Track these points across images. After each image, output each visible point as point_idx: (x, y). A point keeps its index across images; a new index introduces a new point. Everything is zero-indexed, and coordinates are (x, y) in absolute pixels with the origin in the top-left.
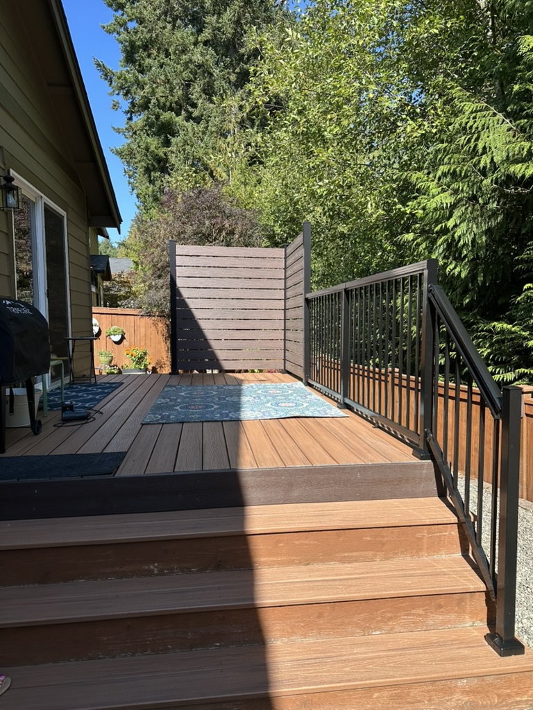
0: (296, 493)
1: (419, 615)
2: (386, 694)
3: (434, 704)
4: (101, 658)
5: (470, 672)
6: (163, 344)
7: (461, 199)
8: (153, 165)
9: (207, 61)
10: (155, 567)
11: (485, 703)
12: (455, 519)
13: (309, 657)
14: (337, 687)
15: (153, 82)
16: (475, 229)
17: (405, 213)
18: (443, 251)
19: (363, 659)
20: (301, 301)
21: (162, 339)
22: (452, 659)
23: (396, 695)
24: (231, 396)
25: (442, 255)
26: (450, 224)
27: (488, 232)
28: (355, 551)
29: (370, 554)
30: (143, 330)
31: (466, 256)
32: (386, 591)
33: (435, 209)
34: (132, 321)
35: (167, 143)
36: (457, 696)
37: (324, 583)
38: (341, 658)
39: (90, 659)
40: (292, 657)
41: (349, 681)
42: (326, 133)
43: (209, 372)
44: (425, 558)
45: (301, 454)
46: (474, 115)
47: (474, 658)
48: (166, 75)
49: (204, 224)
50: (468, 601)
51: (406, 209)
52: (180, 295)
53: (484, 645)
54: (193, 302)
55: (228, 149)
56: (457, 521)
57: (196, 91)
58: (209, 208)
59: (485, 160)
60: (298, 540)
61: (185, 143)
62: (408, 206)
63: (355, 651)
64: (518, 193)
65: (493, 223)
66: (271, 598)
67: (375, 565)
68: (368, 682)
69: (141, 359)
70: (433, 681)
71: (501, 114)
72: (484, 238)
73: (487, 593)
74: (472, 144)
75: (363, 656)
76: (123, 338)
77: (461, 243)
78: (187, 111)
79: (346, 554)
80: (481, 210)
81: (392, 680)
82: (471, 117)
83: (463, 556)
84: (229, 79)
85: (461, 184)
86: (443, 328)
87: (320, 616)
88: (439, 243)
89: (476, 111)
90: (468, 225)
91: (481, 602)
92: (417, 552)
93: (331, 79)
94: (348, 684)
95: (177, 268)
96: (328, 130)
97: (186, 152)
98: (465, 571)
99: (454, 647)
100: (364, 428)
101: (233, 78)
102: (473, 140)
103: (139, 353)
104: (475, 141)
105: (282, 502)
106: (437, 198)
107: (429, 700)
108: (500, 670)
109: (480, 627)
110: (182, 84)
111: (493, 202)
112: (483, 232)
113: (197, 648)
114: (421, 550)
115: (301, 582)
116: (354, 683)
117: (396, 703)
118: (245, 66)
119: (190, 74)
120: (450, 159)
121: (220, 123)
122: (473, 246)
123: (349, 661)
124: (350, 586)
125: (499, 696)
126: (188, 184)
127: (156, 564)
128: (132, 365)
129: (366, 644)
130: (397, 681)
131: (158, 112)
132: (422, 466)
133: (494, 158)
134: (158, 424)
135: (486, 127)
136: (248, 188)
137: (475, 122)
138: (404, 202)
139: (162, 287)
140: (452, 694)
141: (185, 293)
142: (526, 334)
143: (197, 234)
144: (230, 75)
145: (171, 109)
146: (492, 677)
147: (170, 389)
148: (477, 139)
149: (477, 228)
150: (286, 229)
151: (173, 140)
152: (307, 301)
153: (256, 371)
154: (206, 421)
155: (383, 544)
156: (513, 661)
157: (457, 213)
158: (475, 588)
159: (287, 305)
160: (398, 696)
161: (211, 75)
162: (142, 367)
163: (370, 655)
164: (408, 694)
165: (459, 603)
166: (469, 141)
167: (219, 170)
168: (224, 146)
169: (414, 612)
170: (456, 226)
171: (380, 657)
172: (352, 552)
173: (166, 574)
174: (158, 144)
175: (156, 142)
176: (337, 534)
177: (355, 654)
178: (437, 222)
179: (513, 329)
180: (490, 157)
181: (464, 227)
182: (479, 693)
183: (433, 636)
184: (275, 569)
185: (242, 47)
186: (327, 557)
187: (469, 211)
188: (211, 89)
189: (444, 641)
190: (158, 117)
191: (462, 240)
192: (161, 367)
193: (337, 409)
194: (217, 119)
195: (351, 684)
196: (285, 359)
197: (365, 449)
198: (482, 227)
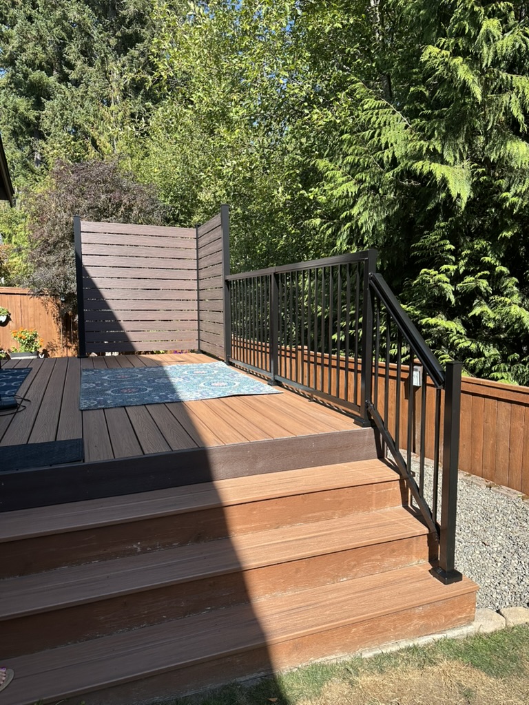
0: (260, 465)
1: (377, 560)
2: (361, 628)
3: (399, 631)
4: (99, 637)
5: (425, 600)
6: (54, 325)
7: (364, 189)
8: (20, 127)
9: (84, 19)
10: (138, 546)
11: (435, 623)
12: (397, 476)
13: (293, 607)
14: (323, 628)
15: (23, 36)
16: (375, 217)
17: (308, 199)
18: (347, 237)
19: (339, 602)
20: (221, 283)
21: (53, 320)
22: (409, 592)
23: (369, 628)
24: (160, 378)
25: (346, 241)
26: (355, 211)
27: (387, 220)
28: (318, 512)
29: (329, 513)
30: (31, 311)
31: (367, 242)
32: (351, 543)
33: (340, 198)
34: (19, 300)
35: (39, 106)
36: (415, 621)
37: (298, 542)
38: (320, 605)
39: (88, 639)
40: (278, 610)
41: (332, 621)
42: (231, 114)
43: (108, 354)
44: (375, 512)
45: (258, 430)
46: (376, 111)
47: (425, 589)
48: (38, 31)
49: (100, 197)
50: (415, 545)
51: (310, 194)
52: (87, 274)
53: (430, 578)
54: (101, 282)
55: (112, 118)
56: (399, 478)
57: (72, 52)
58: (105, 181)
59: (387, 154)
60: (269, 506)
61: (63, 107)
62: (311, 192)
63: (330, 597)
64: (412, 185)
65: (391, 213)
66: (255, 560)
67: (335, 522)
68: (348, 620)
69: (31, 341)
70: (397, 612)
71: (399, 112)
72: (383, 225)
73: (429, 536)
74: (375, 139)
75: (337, 600)
76: (8, 319)
77: (364, 230)
78: (61, 72)
79: (310, 515)
80: (381, 199)
81: (366, 615)
82: (374, 113)
83: (403, 507)
84: (109, 42)
85: (364, 175)
86: (344, 308)
87: (298, 571)
88: (342, 230)
89: (378, 108)
90: (369, 214)
91: (423, 544)
92: (368, 507)
93: (237, 60)
94: (332, 624)
95: (82, 245)
96: (234, 110)
97: (65, 117)
98: (409, 519)
99: (408, 582)
100: (301, 402)
101: (113, 42)
102: (376, 135)
103: (29, 335)
104: (378, 136)
105: (247, 474)
106: (344, 187)
107: (394, 628)
108: (447, 596)
109: (423, 565)
110: (57, 42)
111: (391, 193)
112: (382, 220)
113: (190, 614)
114: (371, 505)
115: (278, 543)
116: (337, 623)
117: (370, 634)
118: (127, 30)
119: (61, 32)
120: (354, 150)
121: (101, 90)
122: (373, 233)
123: (327, 605)
124: (320, 542)
125: (446, 617)
126: (66, 152)
127: (139, 543)
128: (22, 349)
129: (338, 590)
130: (371, 616)
131: (26, 70)
132: (364, 432)
133: (395, 153)
134: (98, 409)
135: (387, 123)
136: (135, 161)
137: (377, 118)
138: (306, 187)
139: (54, 264)
140: (411, 620)
141: (92, 272)
142: (417, 313)
143: (92, 208)
144: (110, 38)
145: (41, 68)
146: (440, 602)
147: (88, 373)
148: (379, 135)
149: (377, 216)
150: (178, 205)
151: (48, 104)
152: (227, 283)
153: (161, 351)
154: (148, 404)
155: (340, 503)
156: (455, 587)
157: (361, 201)
158: (421, 532)
159: (200, 286)
160: (371, 628)
161: (89, 36)
162: (33, 351)
163: (343, 598)
164: (378, 625)
165: (408, 546)
166: (372, 137)
167: (102, 140)
168: (108, 115)
169: (373, 558)
170: (359, 213)
171: (352, 599)
172: (314, 512)
173: (149, 551)
174: (28, 105)
175: (25, 104)
176: (302, 498)
177: (330, 599)
178: (343, 209)
179: (407, 309)
180: (392, 151)
181: (366, 215)
182: (431, 616)
183: (389, 576)
184: (250, 535)
185: (122, 8)
186: (294, 519)
187: (370, 201)
188: (89, 51)
189: (399, 579)
190: (26, 76)
191: (364, 228)
192: (53, 350)
193: (269, 386)
194: (97, 84)
195: (335, 623)
196: (199, 340)
197: (311, 420)
198: (381, 216)
